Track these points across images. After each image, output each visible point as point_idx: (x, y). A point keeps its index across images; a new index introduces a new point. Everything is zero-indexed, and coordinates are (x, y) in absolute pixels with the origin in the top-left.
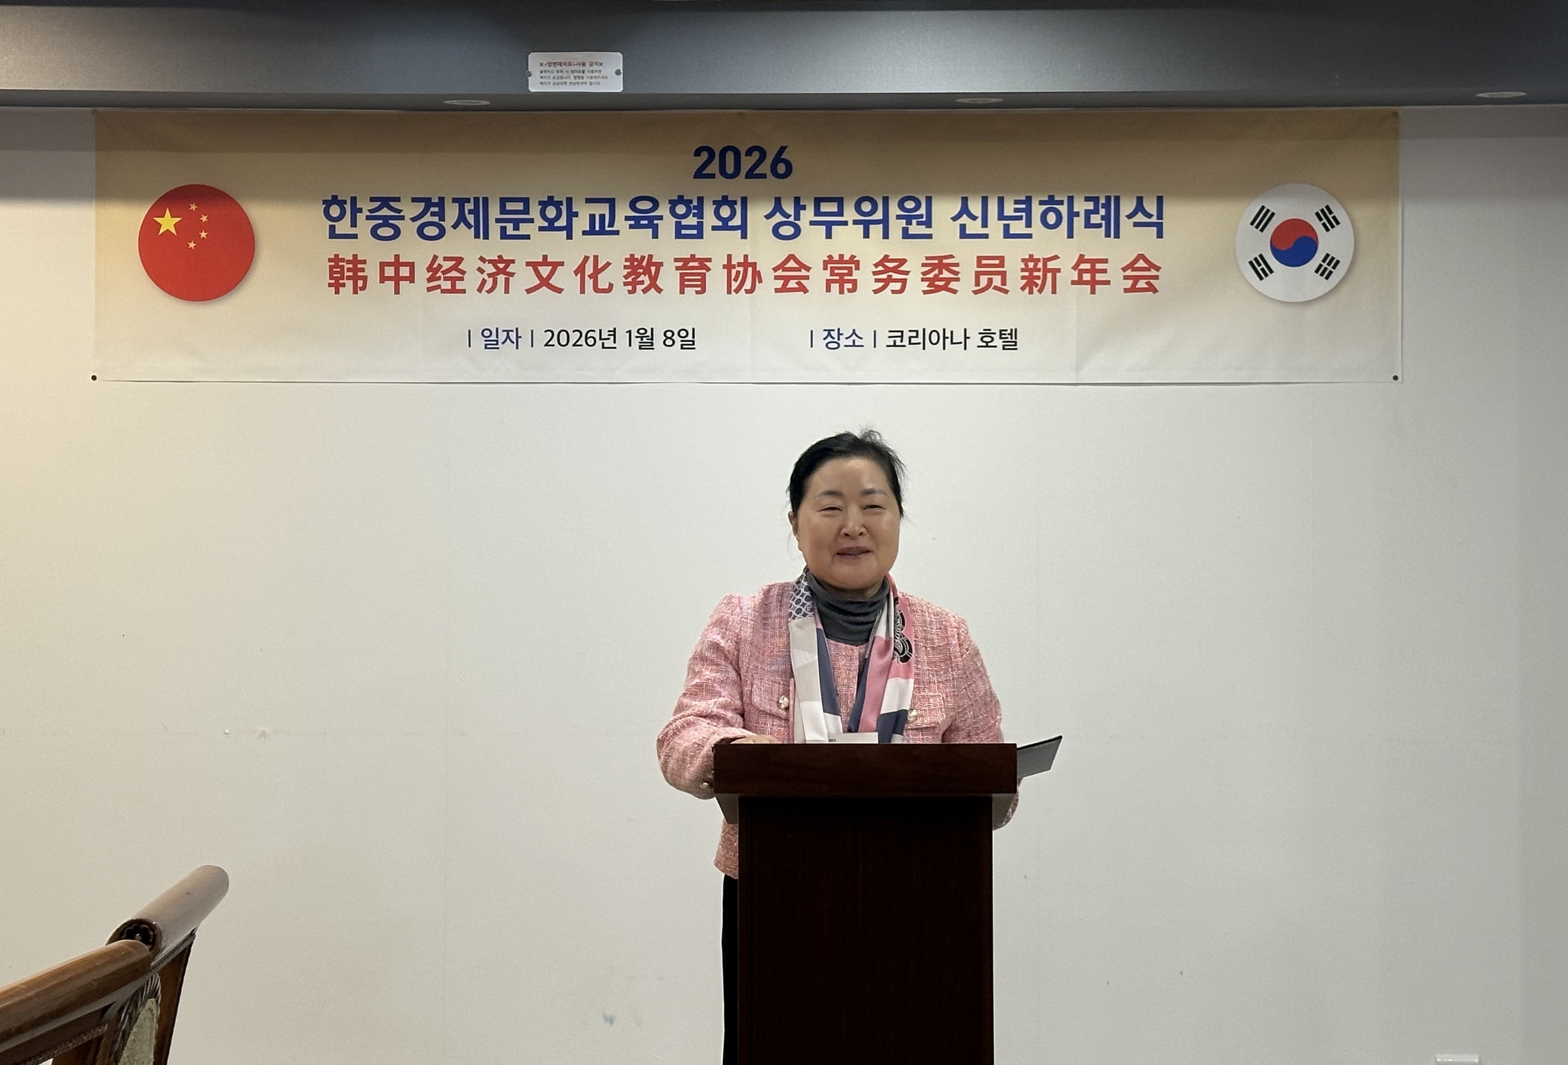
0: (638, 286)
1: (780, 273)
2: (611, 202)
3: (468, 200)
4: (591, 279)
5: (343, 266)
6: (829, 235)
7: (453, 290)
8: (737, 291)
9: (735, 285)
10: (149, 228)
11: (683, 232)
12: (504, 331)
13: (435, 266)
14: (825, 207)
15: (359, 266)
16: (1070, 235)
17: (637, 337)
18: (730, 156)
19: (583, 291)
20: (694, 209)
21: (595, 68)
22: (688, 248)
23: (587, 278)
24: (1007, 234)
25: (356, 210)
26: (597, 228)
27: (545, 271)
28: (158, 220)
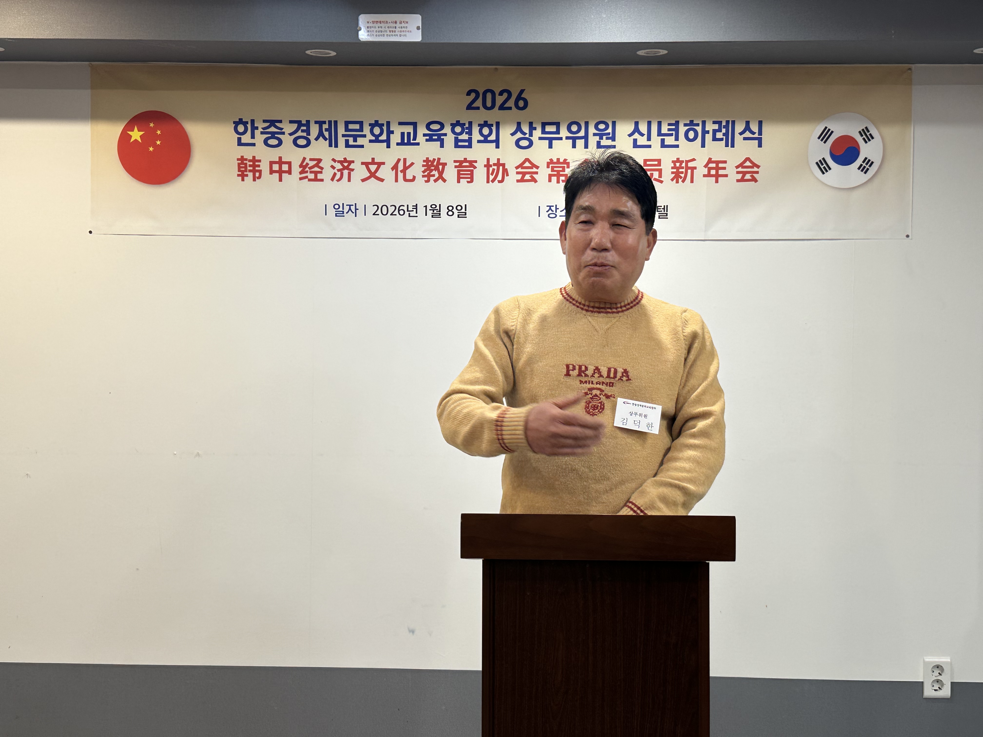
0: (431, 178)
1: (520, 170)
2: (415, 125)
3: (324, 122)
4: (401, 173)
5: (246, 164)
6: (550, 146)
7: (316, 179)
8: (493, 181)
9: (491, 177)
10: (124, 138)
11: (460, 144)
12: (347, 205)
13: (304, 164)
14: (548, 129)
15: (257, 163)
16: (703, 145)
17: (430, 210)
18: (489, 96)
19: (396, 180)
20: (466, 130)
21: (403, 25)
22: (463, 154)
23: (399, 172)
24: (663, 145)
25: (254, 128)
26: (406, 141)
27: (373, 168)
28: (130, 133)
